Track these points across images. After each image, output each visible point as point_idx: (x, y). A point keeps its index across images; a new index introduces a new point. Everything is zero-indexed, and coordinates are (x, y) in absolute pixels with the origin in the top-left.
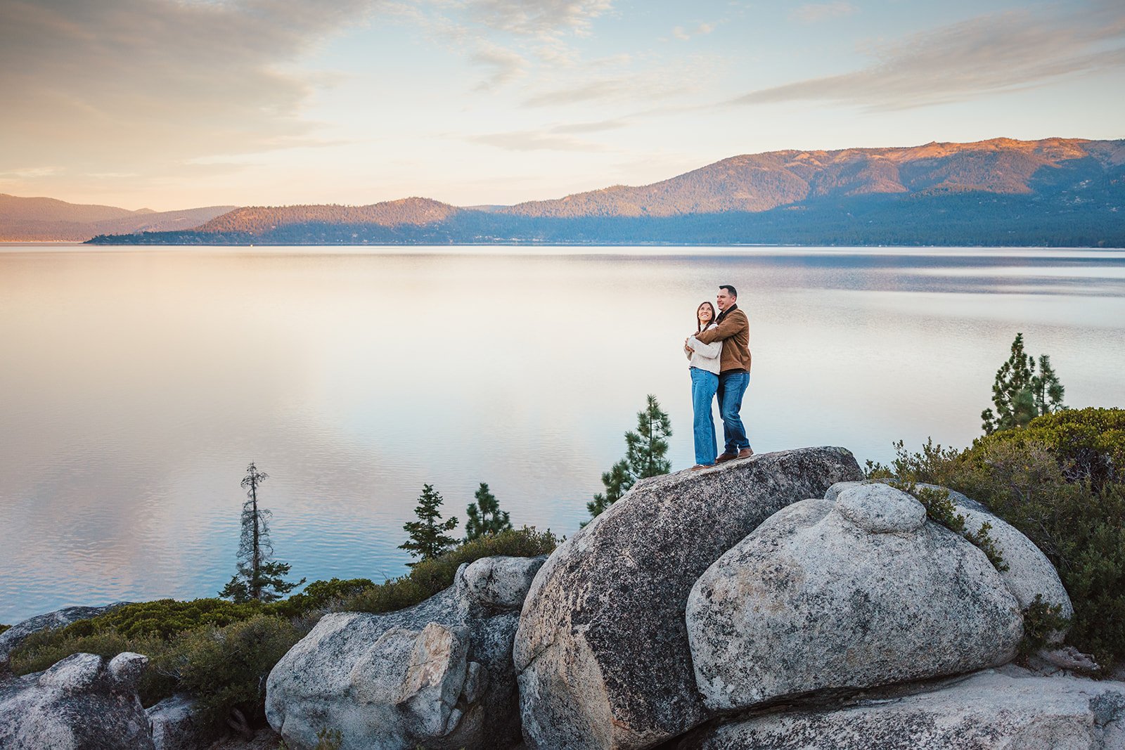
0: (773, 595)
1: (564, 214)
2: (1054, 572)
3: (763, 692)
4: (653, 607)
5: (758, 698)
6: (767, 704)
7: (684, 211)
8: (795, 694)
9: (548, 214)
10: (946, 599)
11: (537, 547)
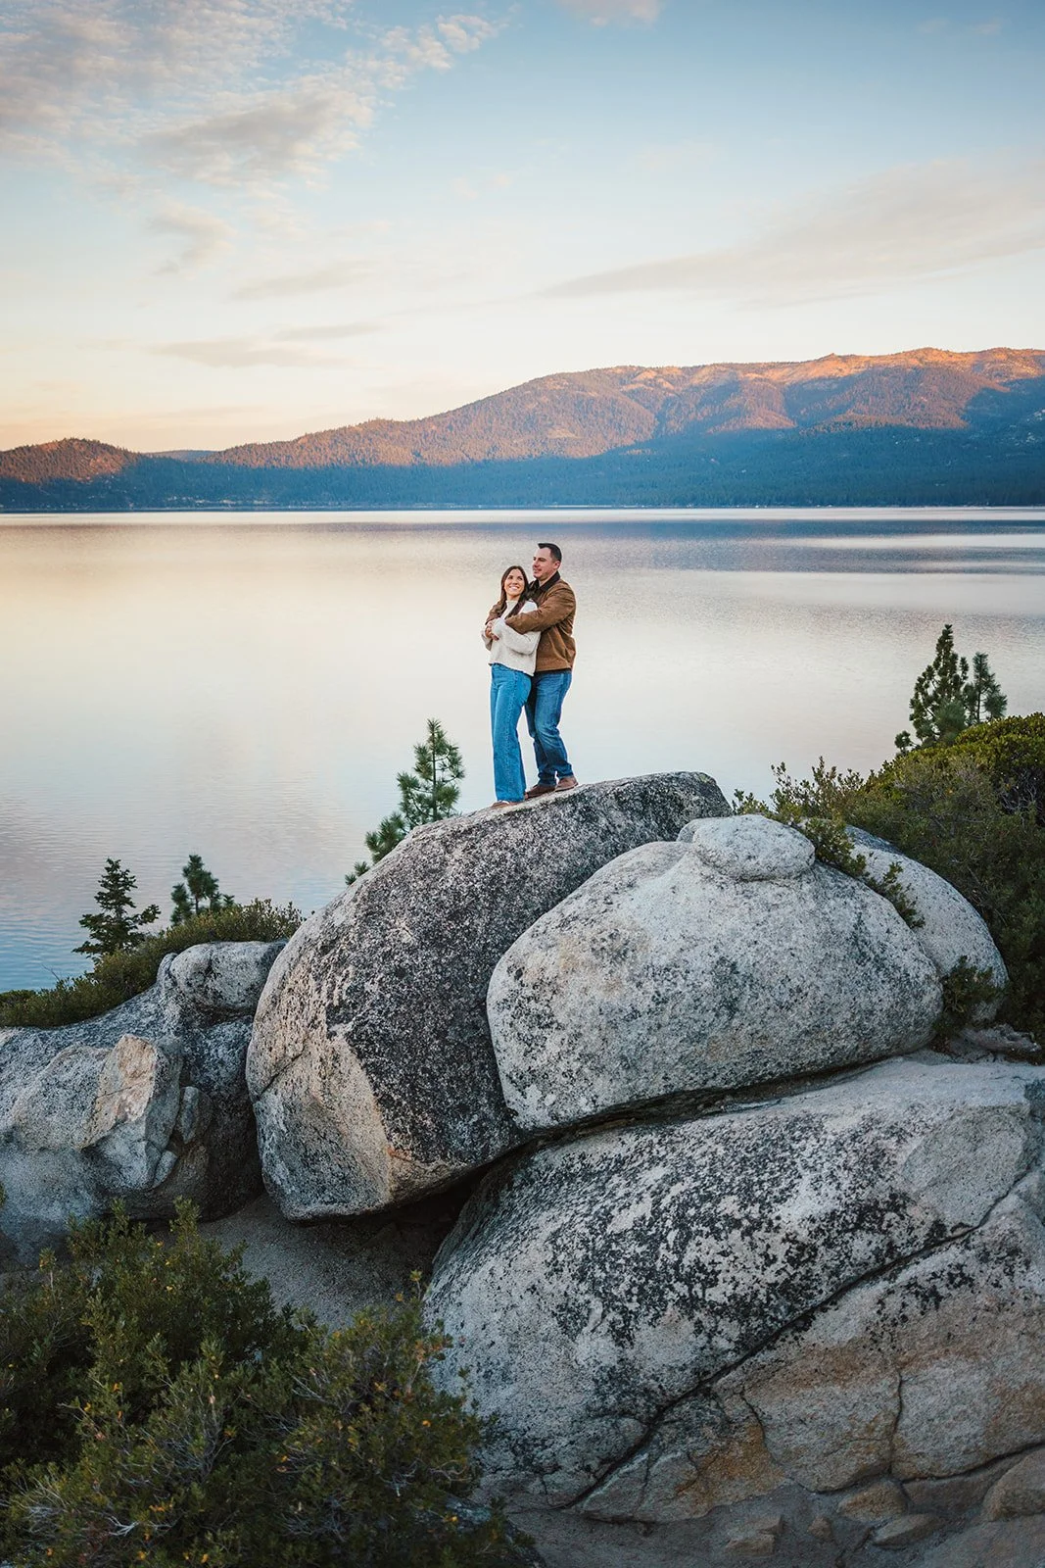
0: (606, 971)
1: (299, 463)
2: (984, 927)
3: (594, 1101)
4: (441, 996)
5: (588, 1109)
6: (600, 1118)
7: (477, 458)
8: (638, 1101)
9: (275, 463)
10: (840, 966)
11: (275, 929)
